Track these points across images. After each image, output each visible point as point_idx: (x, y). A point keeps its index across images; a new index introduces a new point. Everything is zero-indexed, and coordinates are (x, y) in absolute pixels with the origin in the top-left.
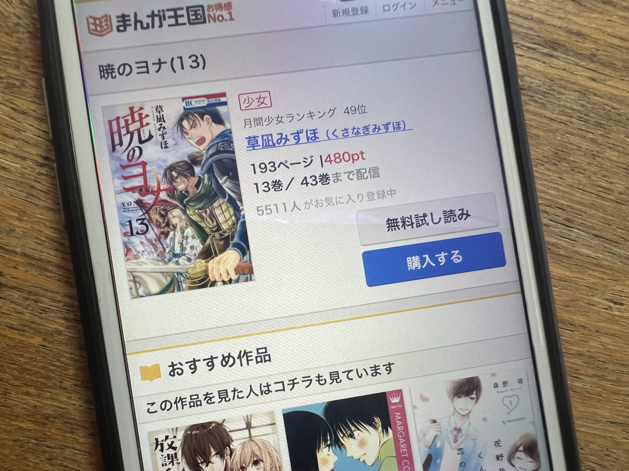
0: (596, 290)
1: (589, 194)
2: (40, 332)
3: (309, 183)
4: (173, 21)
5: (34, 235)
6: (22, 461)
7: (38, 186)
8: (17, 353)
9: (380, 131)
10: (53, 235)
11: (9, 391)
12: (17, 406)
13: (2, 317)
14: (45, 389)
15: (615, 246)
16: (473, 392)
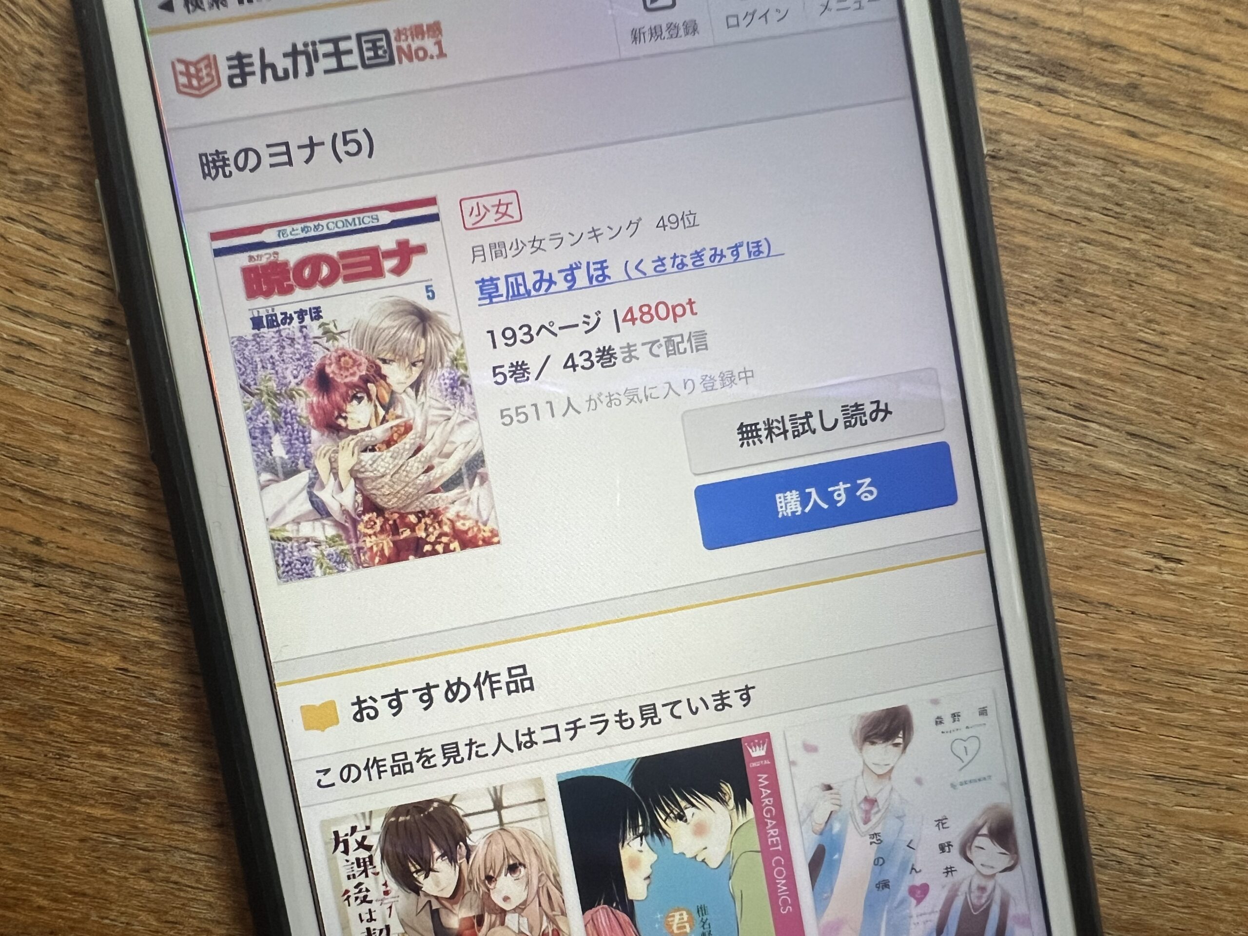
0: (1132, 536)
1: (1120, 355)
2: (115, 646)
4: (332, 63)
5: (94, 467)
6: (98, 875)
7: (96, 376)
8: (76, 684)
9: (724, 261)
10: (127, 465)
11: (67, 753)
12: (82, 778)
13: (44, 620)
14: (130, 747)
15: (1168, 452)
16: (899, 733)
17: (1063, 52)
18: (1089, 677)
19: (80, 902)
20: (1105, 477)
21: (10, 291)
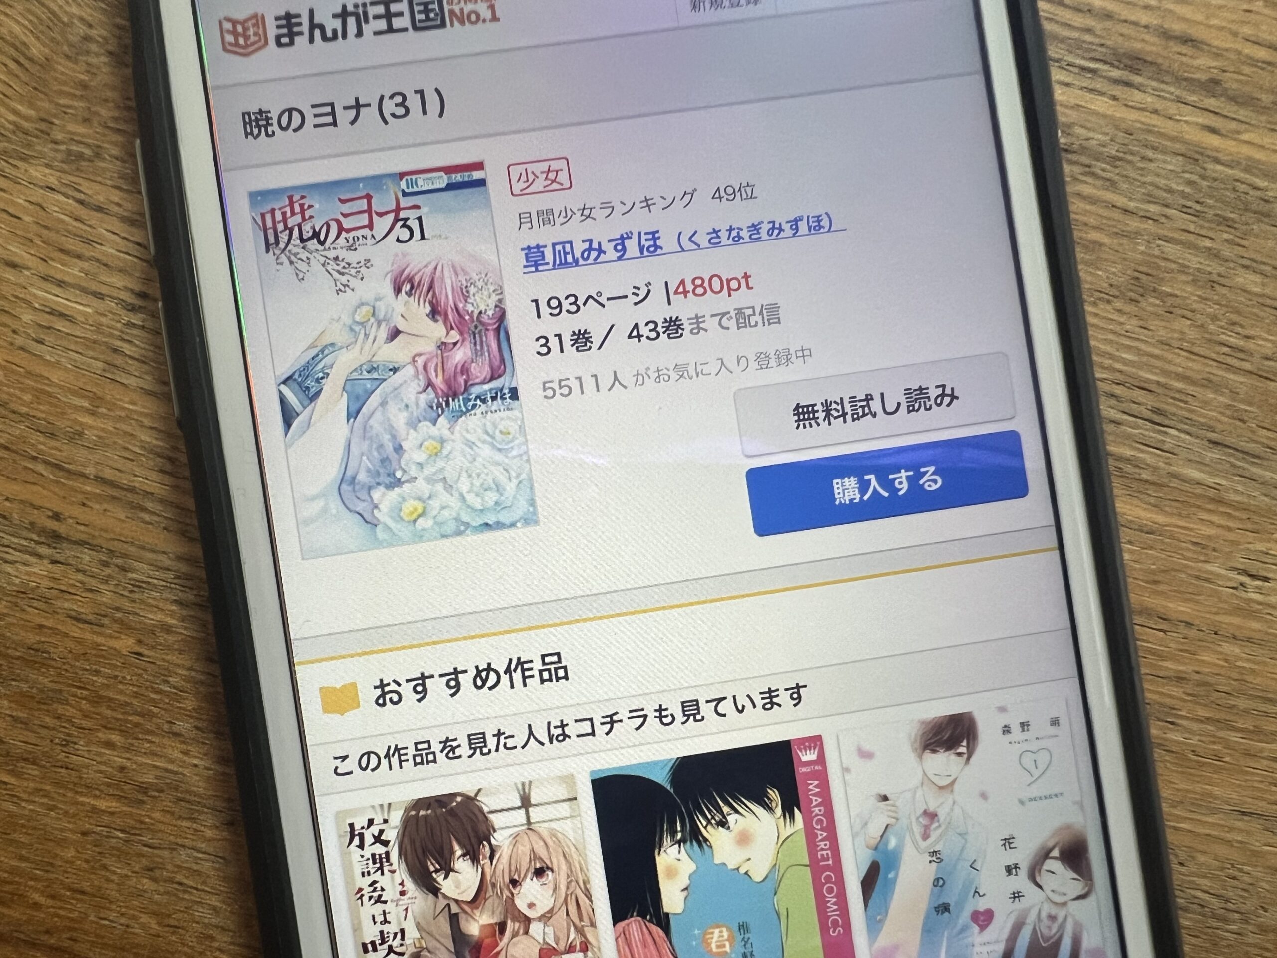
0: (1214, 550)
1: (1202, 359)
2: (129, 628)
3: (642, 336)
4: (382, 25)
5: (120, 442)
6: (99, 872)
7: (127, 348)
8: (88, 667)
9: (782, 234)
10: (154, 442)
11: (75, 740)
12: (88, 767)
13: (57, 598)
14: (140, 736)
15: (1253, 463)
16: (962, 742)
17: (1139, 46)
18: (1168, 701)
19: (81, 900)
20: (1186, 487)
21: (45, 261)
